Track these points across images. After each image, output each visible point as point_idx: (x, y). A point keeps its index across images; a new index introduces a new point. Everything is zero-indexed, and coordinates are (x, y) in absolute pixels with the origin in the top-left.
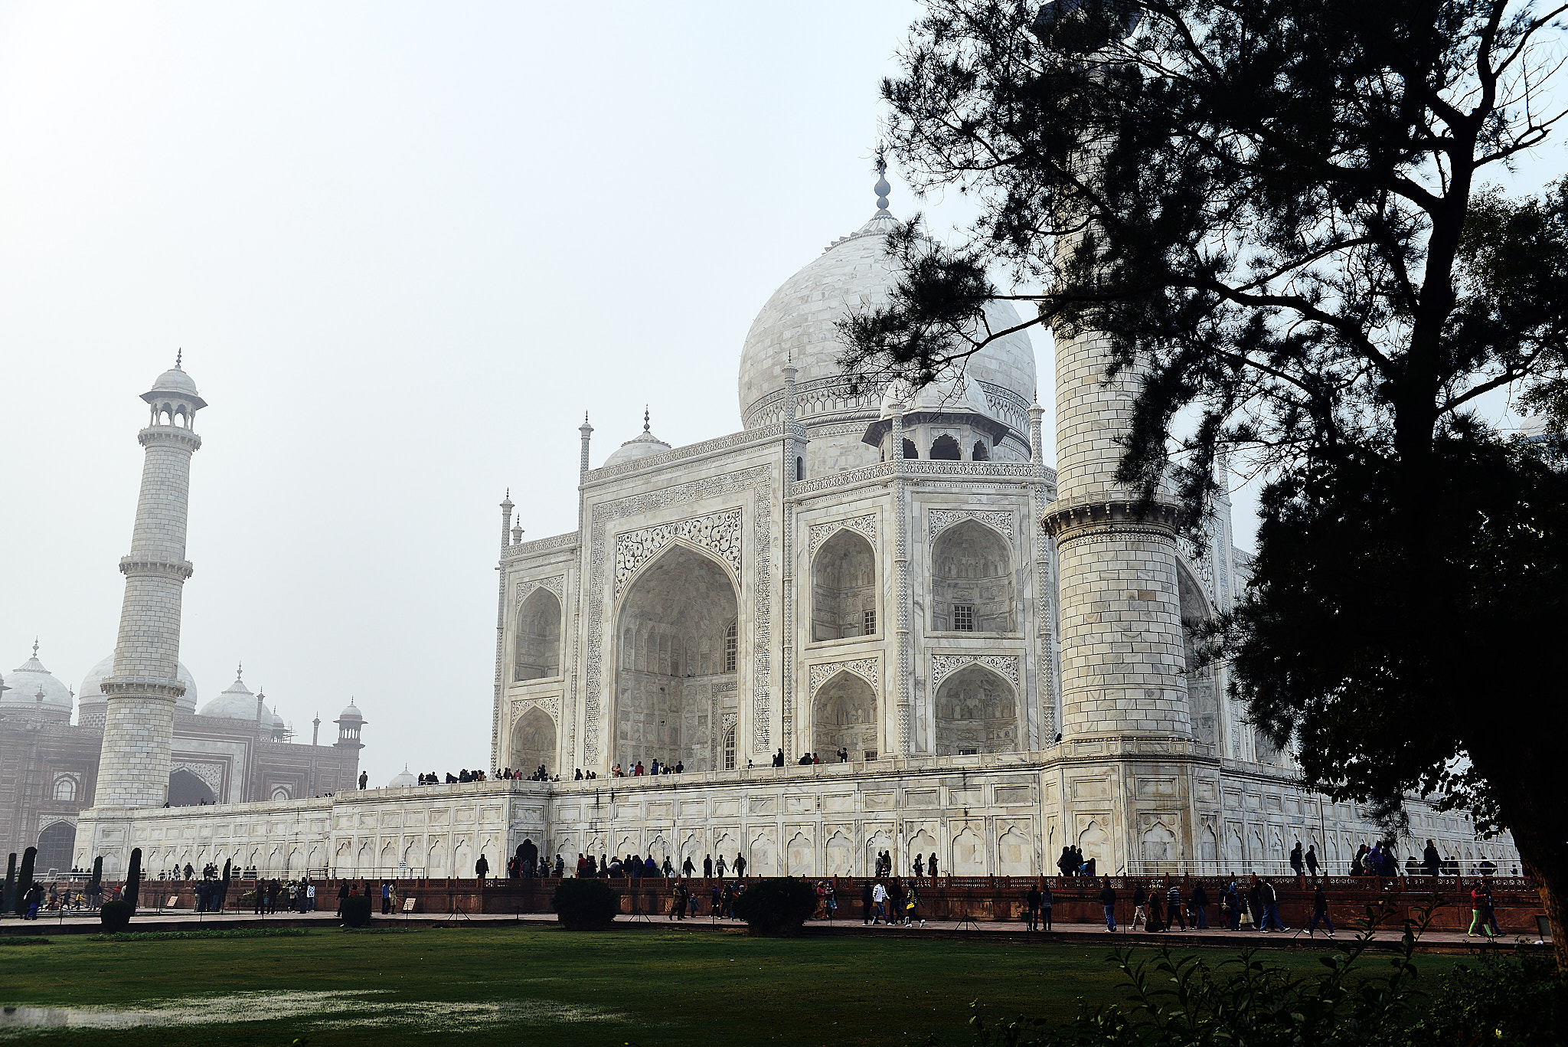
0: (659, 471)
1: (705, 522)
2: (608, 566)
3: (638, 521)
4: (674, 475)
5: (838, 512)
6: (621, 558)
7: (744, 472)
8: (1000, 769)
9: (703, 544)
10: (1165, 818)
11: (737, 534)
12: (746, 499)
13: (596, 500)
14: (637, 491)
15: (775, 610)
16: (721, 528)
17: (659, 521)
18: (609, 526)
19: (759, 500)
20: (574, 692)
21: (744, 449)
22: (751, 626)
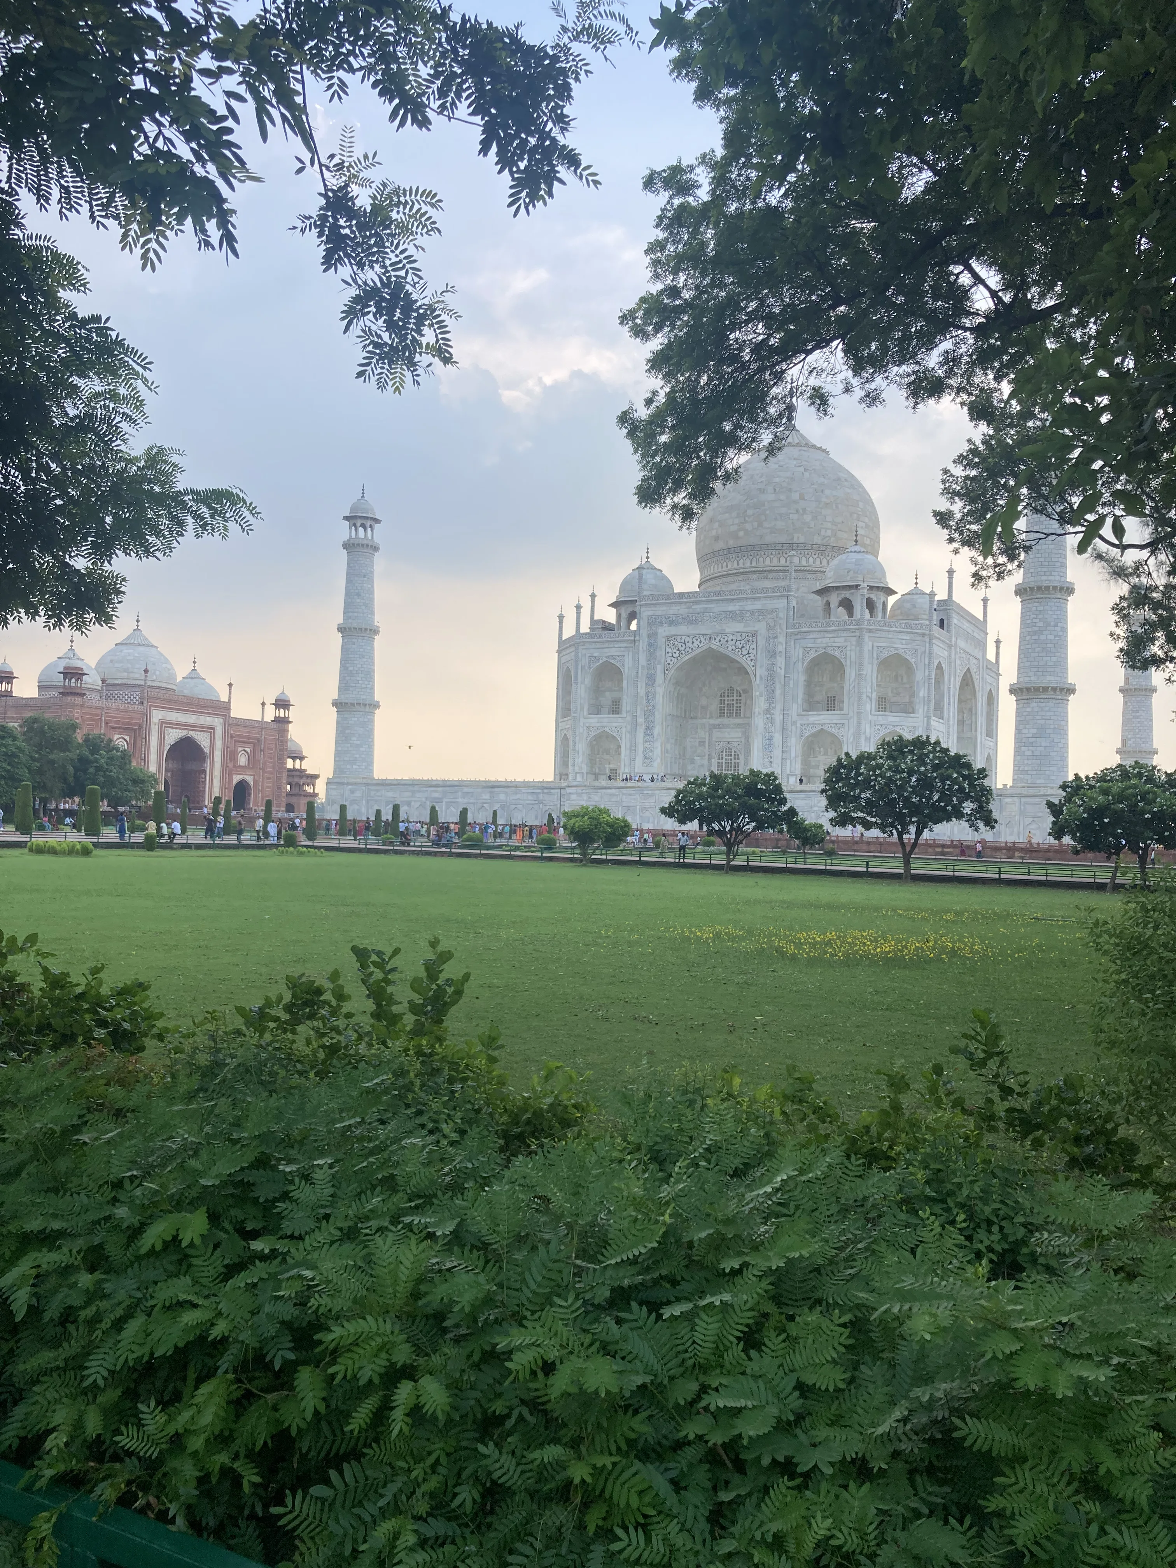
0: (698, 602)
1: (731, 636)
2: (660, 654)
3: (683, 629)
4: (709, 606)
5: (822, 642)
6: (669, 650)
7: (759, 611)
9: (730, 648)
11: (754, 646)
12: (761, 627)
13: (650, 613)
14: (681, 612)
15: (778, 692)
16: (743, 642)
17: (698, 632)
18: (660, 630)
19: (769, 628)
20: (635, 725)
21: (760, 598)
22: (762, 699)
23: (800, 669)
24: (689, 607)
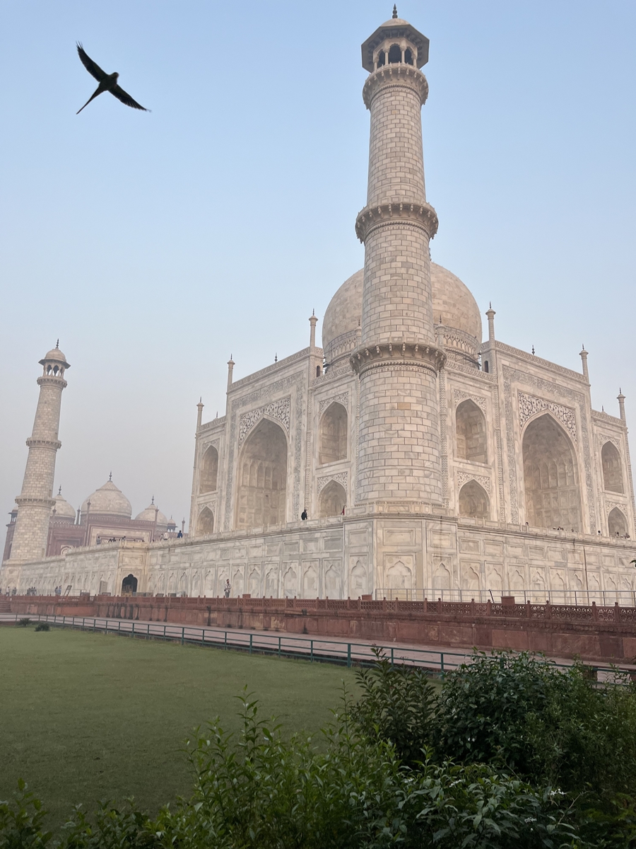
0: (257, 381)
1: (276, 405)
2: (237, 431)
3: (249, 407)
4: (264, 381)
5: (332, 393)
6: (241, 427)
7: (293, 377)
8: (328, 527)
9: (275, 415)
10: (404, 559)
11: (288, 410)
12: (292, 391)
13: (233, 399)
14: (249, 392)
15: (303, 449)
16: (282, 407)
17: (257, 406)
18: (237, 411)
19: (298, 391)
20: (221, 497)
21: (292, 364)
22: (293, 458)
23: (318, 423)
24: (253, 387)
